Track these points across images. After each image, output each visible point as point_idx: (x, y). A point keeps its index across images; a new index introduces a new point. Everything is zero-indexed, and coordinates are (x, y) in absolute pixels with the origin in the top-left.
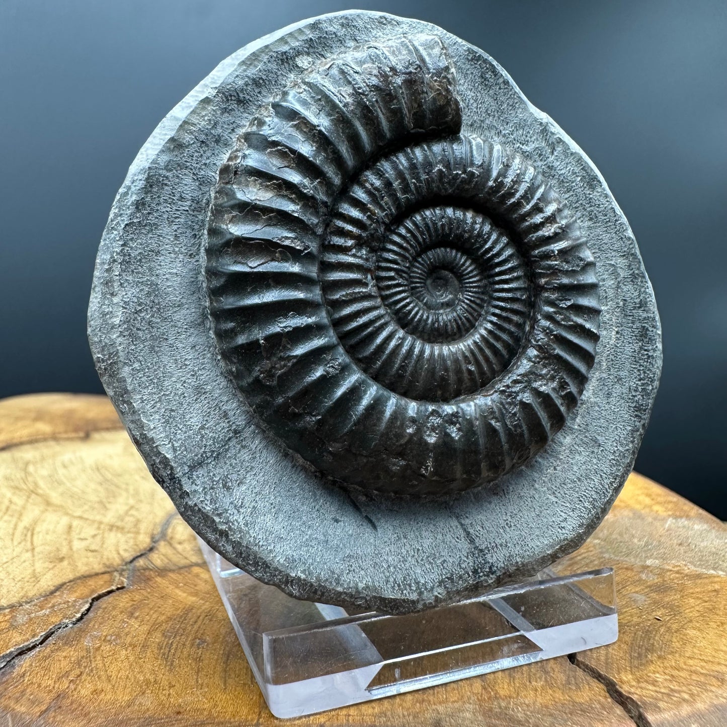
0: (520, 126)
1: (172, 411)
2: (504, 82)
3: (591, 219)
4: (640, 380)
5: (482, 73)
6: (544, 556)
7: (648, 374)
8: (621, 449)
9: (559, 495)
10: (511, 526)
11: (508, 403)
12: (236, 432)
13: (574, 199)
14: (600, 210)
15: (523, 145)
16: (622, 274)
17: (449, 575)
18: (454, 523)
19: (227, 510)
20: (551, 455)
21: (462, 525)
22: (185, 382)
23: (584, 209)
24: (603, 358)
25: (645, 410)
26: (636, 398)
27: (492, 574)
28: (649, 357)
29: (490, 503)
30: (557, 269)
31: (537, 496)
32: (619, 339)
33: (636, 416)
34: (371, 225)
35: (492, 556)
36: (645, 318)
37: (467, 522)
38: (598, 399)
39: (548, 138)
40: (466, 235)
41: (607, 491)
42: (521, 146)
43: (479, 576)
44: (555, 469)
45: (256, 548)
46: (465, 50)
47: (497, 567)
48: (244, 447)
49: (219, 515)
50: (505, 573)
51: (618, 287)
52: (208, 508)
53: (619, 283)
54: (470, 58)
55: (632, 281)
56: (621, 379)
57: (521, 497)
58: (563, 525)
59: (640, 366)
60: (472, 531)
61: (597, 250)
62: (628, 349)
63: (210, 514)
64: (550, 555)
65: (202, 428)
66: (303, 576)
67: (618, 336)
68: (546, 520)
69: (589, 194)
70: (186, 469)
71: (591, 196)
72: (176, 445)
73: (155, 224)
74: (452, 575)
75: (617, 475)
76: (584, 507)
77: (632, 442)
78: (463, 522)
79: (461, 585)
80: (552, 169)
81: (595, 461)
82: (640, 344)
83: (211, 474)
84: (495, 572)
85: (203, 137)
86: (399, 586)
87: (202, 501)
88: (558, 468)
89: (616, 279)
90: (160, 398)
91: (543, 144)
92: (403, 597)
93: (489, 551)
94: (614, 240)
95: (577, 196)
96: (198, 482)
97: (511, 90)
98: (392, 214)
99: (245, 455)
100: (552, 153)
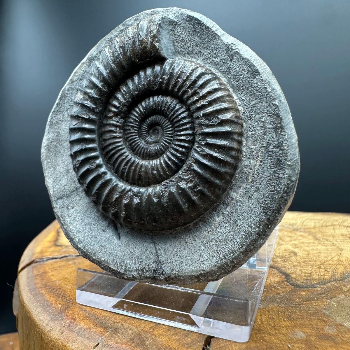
0: (215, 49)
1: (57, 177)
2: (205, 27)
3: (251, 95)
4: (271, 191)
5: (194, 26)
6: (190, 275)
7: (277, 188)
8: (250, 230)
9: (207, 246)
10: (178, 255)
11: (164, 191)
12: (77, 189)
13: (241, 84)
14: (257, 89)
15: (215, 59)
16: (269, 126)
17: (142, 268)
18: (152, 246)
19: (65, 216)
20: (208, 225)
21: (155, 248)
22: (64, 168)
23: (247, 89)
24: (250, 176)
25: (270, 210)
26: (267, 202)
27: (163, 275)
28: (279, 178)
29: (171, 241)
30: (201, 124)
31: (194, 244)
32: (261, 166)
33: (264, 213)
34: (120, 106)
35: (165, 267)
36: (280, 154)
37: (158, 247)
38: (243, 199)
39: (229, 52)
40: (163, 108)
41: (235, 251)
42: (214, 59)
43: (156, 274)
44: (208, 232)
45: (70, 233)
46: (186, 17)
47: (166, 272)
48: (78, 195)
49: (62, 217)
50: (169, 277)
51: (265, 134)
52: (59, 214)
53: (266, 132)
54: (188, 20)
55: (274, 131)
56: (259, 189)
57: (186, 242)
58: (205, 262)
59: (273, 182)
60: (159, 252)
61: (253, 113)
62: (267, 172)
63: (60, 216)
64: (194, 276)
65: (66, 185)
66: (82, 248)
67: (261, 164)
68: (196, 257)
69: (251, 81)
70: (56, 199)
71: (252, 82)
72: (55, 189)
73: (62, 111)
74: (144, 269)
75: (244, 245)
76: (219, 257)
77: (259, 227)
78: (157, 247)
79: (147, 275)
80: (230, 69)
81: (232, 233)
82: (275, 169)
83: (64, 202)
84: (164, 274)
85: (80, 77)
86: (117, 264)
87: (58, 211)
88: (210, 232)
89: (264, 129)
90: (54, 173)
91: (226, 56)
92: (117, 270)
93: (164, 264)
94: (265, 106)
95: (243, 82)
96: (58, 204)
97: (210, 31)
98: (129, 101)
99: (77, 198)
100: (231, 60)
